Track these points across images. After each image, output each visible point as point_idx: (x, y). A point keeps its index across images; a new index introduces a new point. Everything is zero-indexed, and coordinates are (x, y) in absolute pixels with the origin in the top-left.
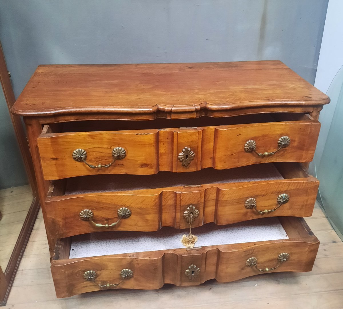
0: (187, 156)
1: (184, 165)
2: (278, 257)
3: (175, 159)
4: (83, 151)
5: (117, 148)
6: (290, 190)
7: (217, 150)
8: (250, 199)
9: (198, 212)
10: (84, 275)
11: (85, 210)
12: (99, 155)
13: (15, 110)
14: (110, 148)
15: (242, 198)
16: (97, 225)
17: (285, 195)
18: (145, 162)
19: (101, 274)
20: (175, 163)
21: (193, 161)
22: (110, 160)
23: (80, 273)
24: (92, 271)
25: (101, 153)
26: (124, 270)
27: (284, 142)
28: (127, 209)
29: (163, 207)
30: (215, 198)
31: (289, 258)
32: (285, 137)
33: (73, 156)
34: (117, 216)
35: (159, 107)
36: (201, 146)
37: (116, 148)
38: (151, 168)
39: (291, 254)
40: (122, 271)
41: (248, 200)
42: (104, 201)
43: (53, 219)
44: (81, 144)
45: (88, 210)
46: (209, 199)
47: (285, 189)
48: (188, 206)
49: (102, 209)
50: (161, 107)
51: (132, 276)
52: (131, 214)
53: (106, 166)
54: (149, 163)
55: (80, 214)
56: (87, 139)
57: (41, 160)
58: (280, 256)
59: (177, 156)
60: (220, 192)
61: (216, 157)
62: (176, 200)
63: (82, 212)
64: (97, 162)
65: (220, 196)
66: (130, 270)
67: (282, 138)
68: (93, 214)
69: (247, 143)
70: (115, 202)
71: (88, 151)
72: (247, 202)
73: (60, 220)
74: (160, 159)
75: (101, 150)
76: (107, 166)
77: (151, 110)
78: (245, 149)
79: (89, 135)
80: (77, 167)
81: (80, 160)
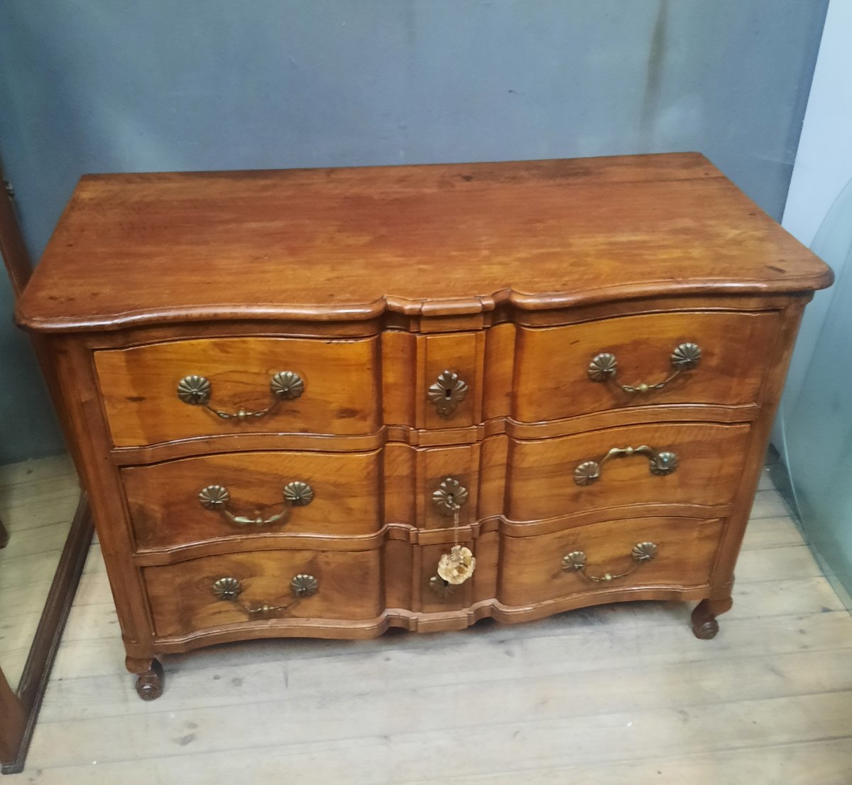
0: (448, 393)
1: (441, 412)
2: (633, 551)
3: (420, 398)
4: (202, 379)
5: (283, 374)
6: (680, 444)
7: (523, 378)
8: (586, 464)
9: (467, 493)
10: (215, 587)
11: (211, 487)
12: (240, 388)
13: (24, 318)
14: (267, 373)
15: (568, 463)
16: (238, 519)
17: (668, 454)
18: (347, 405)
19: (249, 585)
20: (419, 408)
21: (464, 403)
22: (266, 401)
23: (206, 583)
24: (230, 579)
25: (245, 384)
26: (300, 576)
27: (685, 358)
28: (303, 484)
29: (386, 481)
30: (505, 461)
31: (656, 553)
32: (689, 345)
33: (179, 391)
34: (283, 501)
35: (390, 303)
36: (482, 367)
37: (280, 375)
38: (364, 418)
39: (661, 545)
40: (295, 579)
41: (581, 467)
42: (253, 468)
43: (141, 506)
44: (197, 364)
45: (217, 487)
46: (491, 464)
47: (668, 443)
48: (443, 479)
49: (248, 484)
50: (394, 303)
51: (316, 591)
52: (312, 498)
53: (257, 415)
54: (357, 407)
55: (201, 495)
56: (212, 353)
57: (106, 402)
58: (636, 549)
59: (426, 393)
60: (516, 450)
61: (519, 393)
62: (414, 467)
63: (205, 490)
64: (235, 404)
65: (516, 457)
66: (311, 578)
67: (682, 347)
68: (228, 496)
69: (596, 359)
70: (276, 470)
71: (214, 380)
72: (580, 470)
73: (156, 508)
74: (385, 399)
75: (244, 378)
76: (259, 415)
77: (369, 311)
78: (590, 375)
79: (216, 344)
80: (188, 416)
81: (194, 399)
